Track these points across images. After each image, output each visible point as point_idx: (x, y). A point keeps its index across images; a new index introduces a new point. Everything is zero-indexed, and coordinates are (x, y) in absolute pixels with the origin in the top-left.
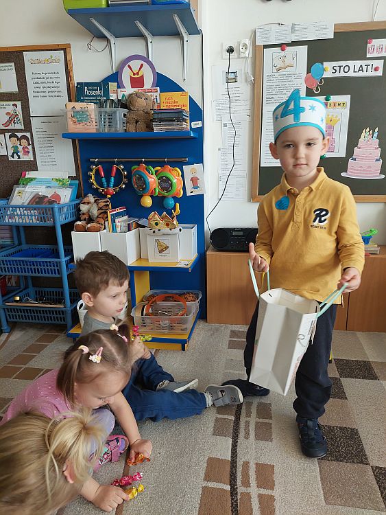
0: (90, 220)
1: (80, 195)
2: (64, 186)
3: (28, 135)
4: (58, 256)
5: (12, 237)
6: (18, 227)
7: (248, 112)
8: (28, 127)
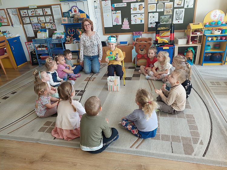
0: (69, 41)
1: (66, 36)
2: (63, 34)
4: (63, 49)
5: (53, 46)
6: (54, 44)
7: (100, 15)
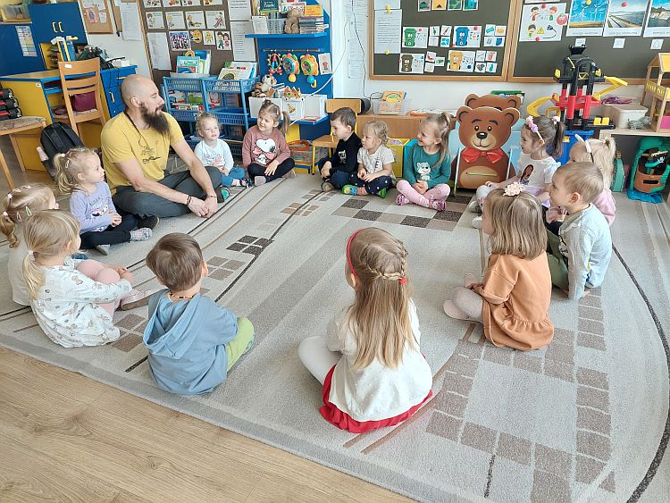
1: (258, 73)
3: (228, 33)
4: (243, 113)
7: (367, 14)
8: (228, 29)
